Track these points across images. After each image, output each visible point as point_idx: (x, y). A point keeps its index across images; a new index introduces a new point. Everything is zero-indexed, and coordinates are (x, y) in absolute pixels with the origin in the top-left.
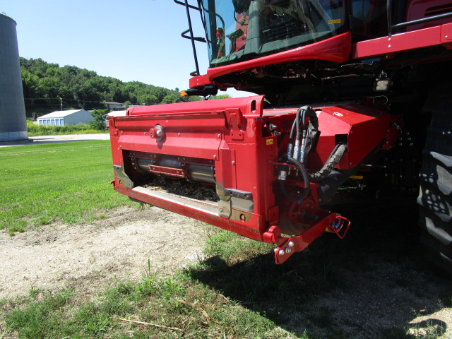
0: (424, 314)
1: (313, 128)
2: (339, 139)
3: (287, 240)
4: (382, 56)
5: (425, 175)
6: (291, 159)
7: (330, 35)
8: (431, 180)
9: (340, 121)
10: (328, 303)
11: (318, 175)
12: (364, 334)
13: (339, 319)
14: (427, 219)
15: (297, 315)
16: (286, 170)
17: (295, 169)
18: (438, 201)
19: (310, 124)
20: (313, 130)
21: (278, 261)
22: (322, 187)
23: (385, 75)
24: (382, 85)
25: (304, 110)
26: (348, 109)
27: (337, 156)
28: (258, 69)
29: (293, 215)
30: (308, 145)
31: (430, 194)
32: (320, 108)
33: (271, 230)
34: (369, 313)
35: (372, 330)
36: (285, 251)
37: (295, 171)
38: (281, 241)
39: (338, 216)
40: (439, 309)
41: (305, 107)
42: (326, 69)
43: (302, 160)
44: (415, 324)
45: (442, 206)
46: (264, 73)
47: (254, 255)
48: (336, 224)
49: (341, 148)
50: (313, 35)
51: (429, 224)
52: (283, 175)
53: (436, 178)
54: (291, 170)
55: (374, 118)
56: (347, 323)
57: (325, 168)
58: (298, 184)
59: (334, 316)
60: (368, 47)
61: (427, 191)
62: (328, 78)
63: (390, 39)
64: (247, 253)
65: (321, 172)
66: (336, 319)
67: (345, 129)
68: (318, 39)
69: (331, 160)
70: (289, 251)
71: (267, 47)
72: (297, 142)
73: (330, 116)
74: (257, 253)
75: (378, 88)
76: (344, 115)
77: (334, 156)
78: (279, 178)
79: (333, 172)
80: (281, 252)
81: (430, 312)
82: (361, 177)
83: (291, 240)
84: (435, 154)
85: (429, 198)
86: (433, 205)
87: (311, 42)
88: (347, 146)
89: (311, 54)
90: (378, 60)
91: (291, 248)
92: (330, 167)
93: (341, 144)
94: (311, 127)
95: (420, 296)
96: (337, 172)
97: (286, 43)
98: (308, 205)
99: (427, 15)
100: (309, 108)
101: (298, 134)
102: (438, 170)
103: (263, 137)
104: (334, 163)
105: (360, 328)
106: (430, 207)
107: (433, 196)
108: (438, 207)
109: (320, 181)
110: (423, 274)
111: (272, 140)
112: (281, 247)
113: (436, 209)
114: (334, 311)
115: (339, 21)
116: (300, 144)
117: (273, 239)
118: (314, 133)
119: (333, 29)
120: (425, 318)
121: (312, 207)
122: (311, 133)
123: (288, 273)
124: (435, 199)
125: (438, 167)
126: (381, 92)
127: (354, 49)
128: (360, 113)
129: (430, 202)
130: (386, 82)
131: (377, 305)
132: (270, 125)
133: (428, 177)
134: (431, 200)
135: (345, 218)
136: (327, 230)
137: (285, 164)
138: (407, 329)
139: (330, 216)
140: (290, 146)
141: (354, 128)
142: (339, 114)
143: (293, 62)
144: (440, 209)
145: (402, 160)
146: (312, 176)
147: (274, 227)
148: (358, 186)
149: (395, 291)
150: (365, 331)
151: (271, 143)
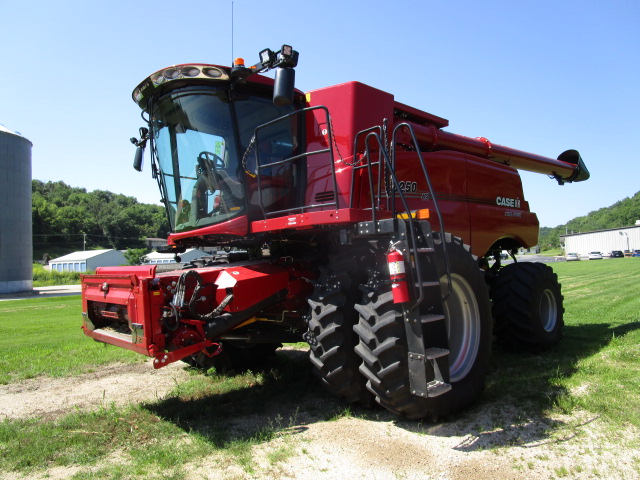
2: (228, 291)
3: (163, 354)
5: (305, 317)
6: (171, 304)
8: (307, 320)
9: (233, 278)
11: (207, 315)
18: (313, 337)
24: (266, 252)
27: (224, 303)
31: (309, 331)
32: (225, 268)
36: (160, 361)
38: (158, 355)
49: (230, 297)
53: (310, 319)
55: (267, 275)
57: (215, 311)
60: (258, 226)
63: (265, 222)
65: (211, 314)
68: (231, 218)
69: (220, 305)
70: (163, 361)
72: (177, 293)
73: (228, 274)
75: (263, 254)
76: (240, 273)
77: (222, 303)
78: (162, 316)
79: (224, 315)
80: (156, 361)
83: (166, 355)
84: (309, 301)
85: (309, 334)
86: (309, 340)
88: (233, 295)
92: (218, 311)
93: (229, 294)
96: (229, 314)
101: (178, 288)
102: (312, 313)
104: (221, 307)
107: (311, 333)
108: (312, 340)
109: (207, 320)
111: (159, 292)
112: (157, 358)
113: (310, 342)
124: (312, 335)
125: (313, 310)
126: (266, 257)
127: (250, 227)
129: (308, 338)
130: (268, 250)
134: (310, 336)
137: (167, 307)
140: (175, 295)
142: (236, 273)
144: (313, 342)
146: (202, 316)
147: (153, 345)
151: (158, 295)
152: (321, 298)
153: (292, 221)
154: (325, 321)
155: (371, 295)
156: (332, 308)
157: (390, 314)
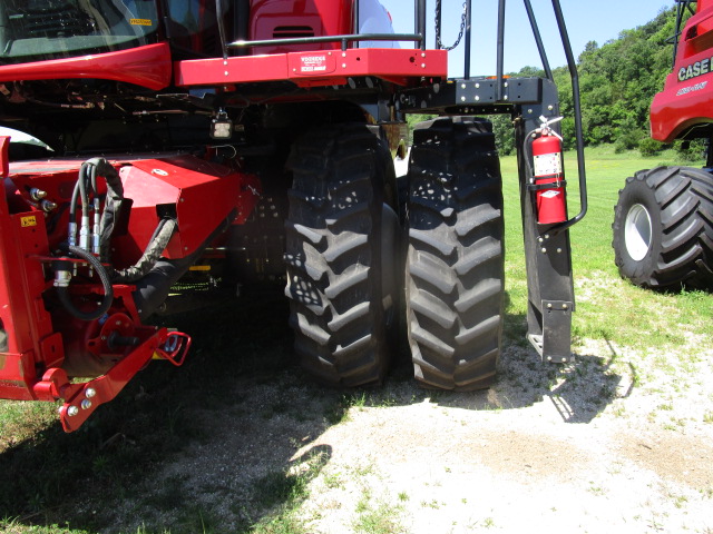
0: (307, 442)
1: (115, 195)
2: (164, 211)
3: (82, 388)
4: (218, 86)
5: (290, 257)
6: (76, 249)
7: (135, 43)
8: (298, 263)
9: (164, 183)
10: (178, 468)
11: (133, 270)
12: (232, 497)
13: (196, 488)
14: (300, 316)
15: (129, 504)
16: (68, 268)
17: (85, 265)
18: (309, 290)
19: (109, 188)
20: (115, 199)
21: (68, 427)
22: (142, 290)
23: (224, 115)
24: (222, 130)
25: (92, 165)
26: (176, 164)
27: (163, 238)
28: (9, 85)
29: (92, 344)
30: (108, 223)
31: (299, 282)
32: (130, 161)
33: (46, 376)
34: (239, 464)
35: (243, 487)
36: (79, 406)
37: (87, 269)
38: (70, 392)
39: (173, 331)
40: (323, 430)
41: (95, 161)
42: (138, 98)
43: (97, 250)
44: (296, 460)
45: (314, 296)
46: (22, 94)
47: (44, 424)
48: (171, 345)
49: (169, 226)
50: (108, 39)
51: (303, 322)
52: (62, 279)
53: (303, 259)
54: (78, 269)
55: (216, 178)
56: (208, 489)
57: (144, 258)
58: (95, 290)
59: (188, 485)
60: (198, 71)
61: (296, 278)
62: (144, 112)
63: (225, 63)
64: (29, 426)
65: (139, 265)
66: (192, 489)
67: (171, 196)
68: (117, 47)
69: (154, 245)
70: (87, 405)
71: (20, 47)
72: (84, 220)
73: (146, 174)
74: (48, 420)
75: (217, 134)
76: (171, 173)
77: (158, 239)
78: (55, 285)
79: (158, 264)
80: (73, 410)
81: (314, 437)
82: (208, 268)
83: (90, 387)
84: (300, 228)
85: (298, 287)
86: (303, 296)
87: (104, 49)
88: (176, 221)
89: (108, 71)
90: (213, 91)
91: (92, 399)
92: (152, 257)
93: (168, 219)
94: (111, 194)
95: (302, 420)
96: (167, 264)
97: (62, 44)
98: (118, 323)
99: (275, 36)
100: (101, 162)
101: (84, 205)
102: (305, 249)
103: (14, 212)
104: (159, 249)
105: (226, 490)
106: (301, 298)
107: (303, 283)
108: (310, 297)
109: (138, 281)
110: (305, 389)
111: (33, 217)
112: (70, 402)
113: (308, 300)
114: (187, 478)
115: (148, 23)
116: (91, 223)
117: (55, 392)
118: (117, 204)
119: (140, 33)
120: (308, 448)
121: (127, 325)
122: (112, 203)
123: (110, 440)
124: (305, 288)
125: (305, 244)
126: (221, 140)
127: (176, 73)
128: (195, 170)
129: (300, 293)
130: (227, 126)
131: (249, 448)
132: (34, 191)
133: (294, 260)
134: (301, 289)
135: (182, 334)
136: (155, 356)
137: (64, 258)
138: (287, 469)
139: (157, 335)
140: (73, 227)
141: (185, 193)
142: (162, 173)
143: (79, 81)
144: (312, 300)
145: (266, 237)
146: (123, 274)
147: (52, 370)
148: (208, 281)
149: (272, 422)
150: (233, 491)
151: (31, 224)
152: (330, 222)
153: (313, 64)
154: (339, 265)
155: (447, 212)
156: (358, 239)
157: (484, 243)
